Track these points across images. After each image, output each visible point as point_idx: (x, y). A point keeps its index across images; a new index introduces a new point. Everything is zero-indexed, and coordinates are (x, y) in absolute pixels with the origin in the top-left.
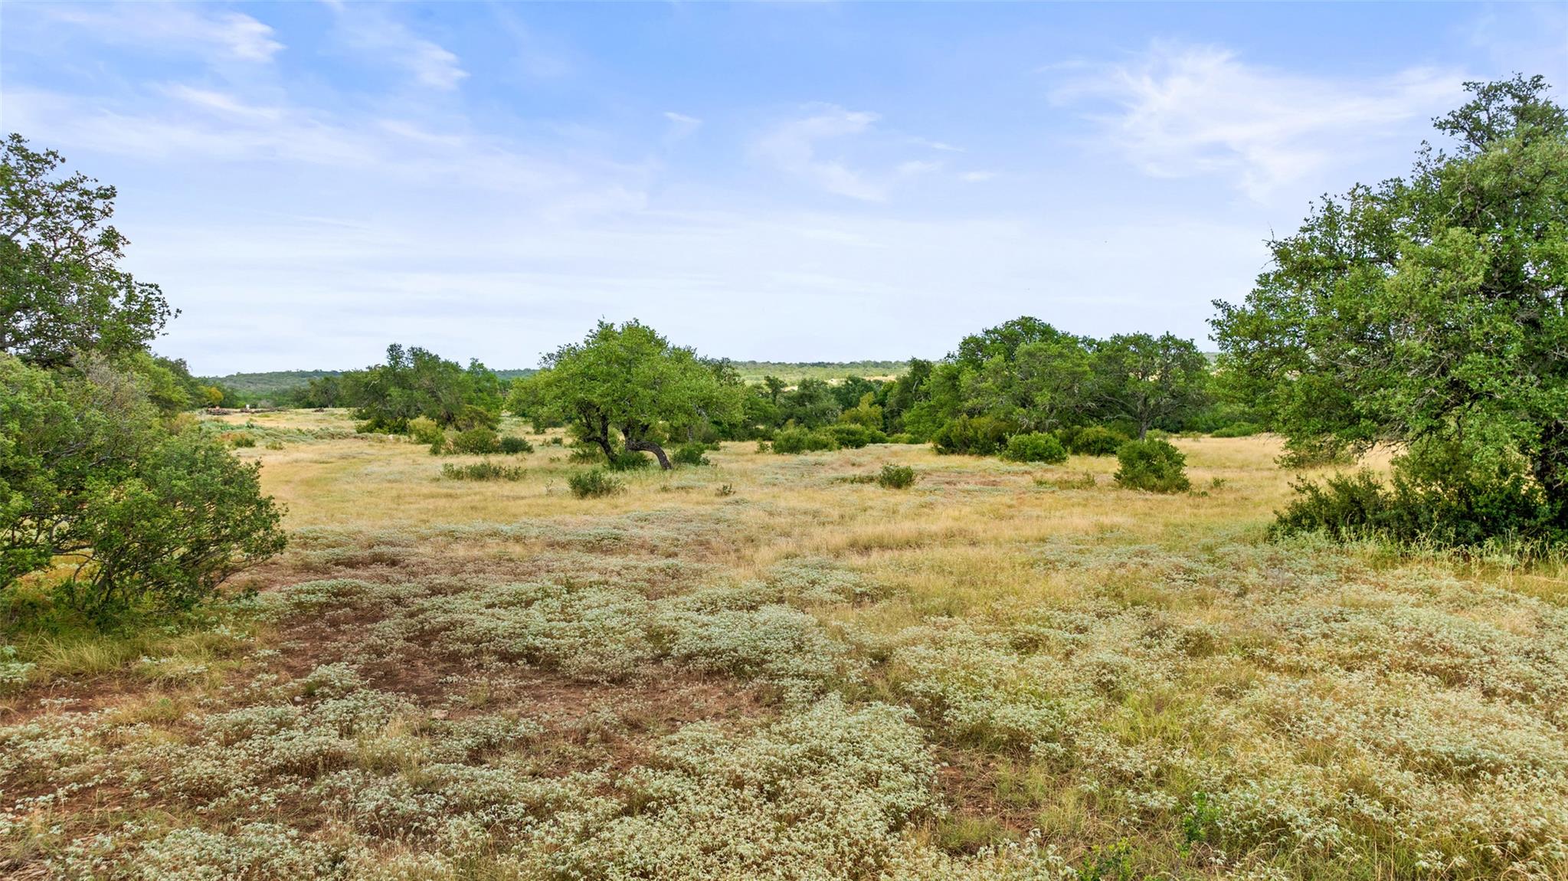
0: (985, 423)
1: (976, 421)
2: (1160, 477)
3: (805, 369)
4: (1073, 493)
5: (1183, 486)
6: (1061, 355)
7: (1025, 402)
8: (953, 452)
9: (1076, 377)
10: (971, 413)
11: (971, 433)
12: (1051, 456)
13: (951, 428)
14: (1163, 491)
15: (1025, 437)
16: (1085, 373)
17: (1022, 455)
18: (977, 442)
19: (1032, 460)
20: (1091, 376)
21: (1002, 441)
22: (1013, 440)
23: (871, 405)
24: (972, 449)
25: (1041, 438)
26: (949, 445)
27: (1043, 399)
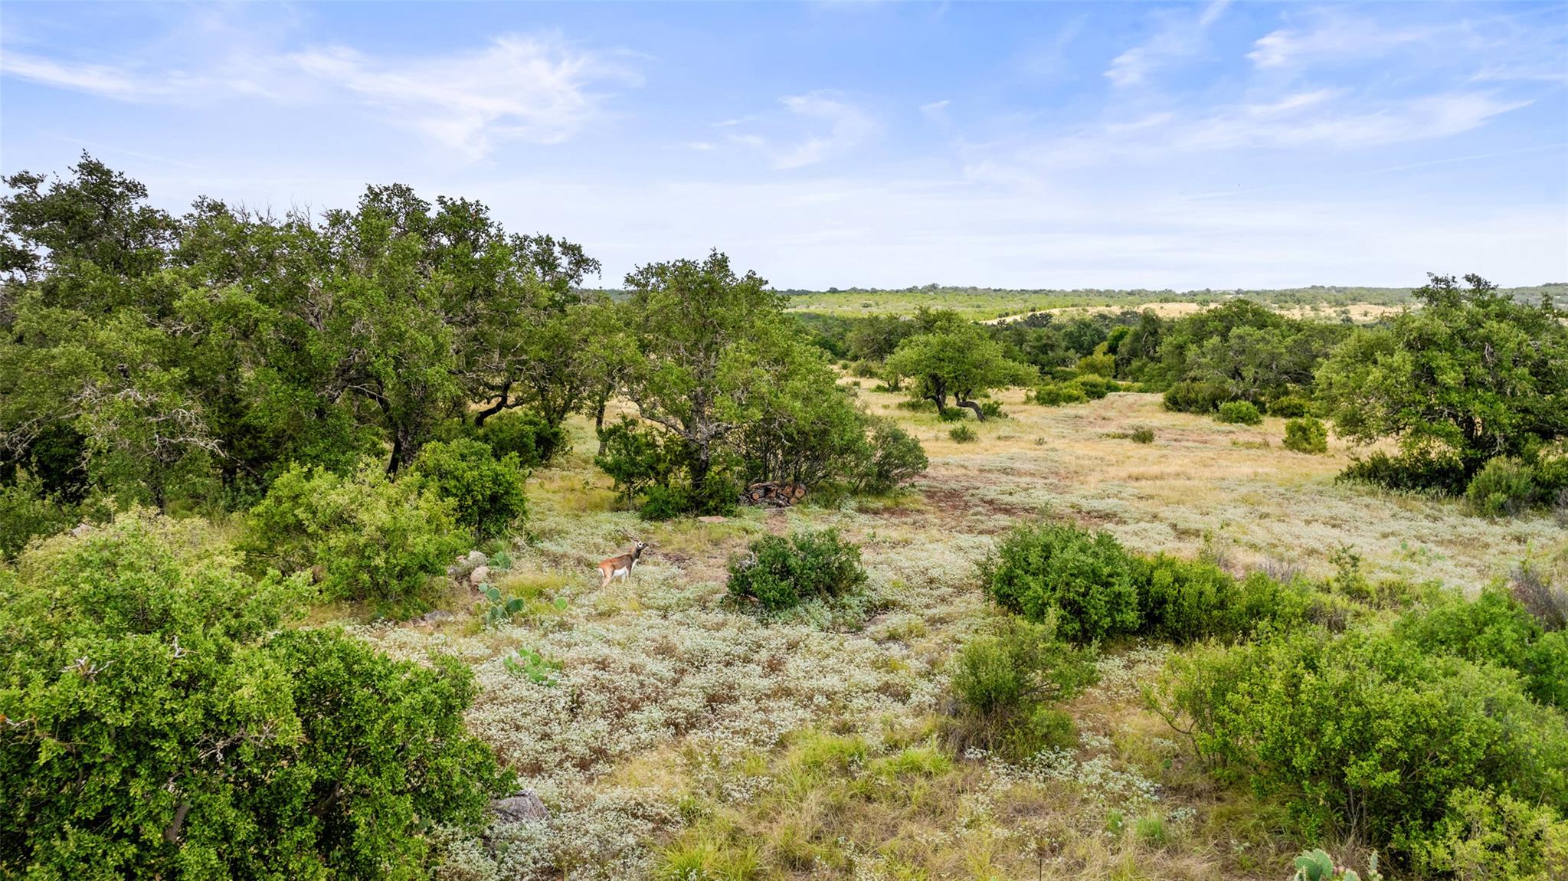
0: (1205, 388)
1: (1196, 385)
2: (1310, 443)
3: (1027, 296)
4: (1253, 451)
5: (1322, 450)
6: (1263, 339)
7: (1236, 374)
8: (1180, 411)
9: (1274, 357)
10: (1194, 380)
11: (1192, 395)
12: (1250, 419)
13: (1178, 389)
14: (1310, 452)
15: (1231, 405)
16: (1282, 354)
17: (1230, 417)
18: (1197, 402)
19: (1236, 422)
20: (1287, 357)
21: (1216, 406)
22: (1223, 406)
23: (1105, 354)
24: (1193, 408)
25: (1245, 405)
26: (1175, 404)
27: (1249, 373)
